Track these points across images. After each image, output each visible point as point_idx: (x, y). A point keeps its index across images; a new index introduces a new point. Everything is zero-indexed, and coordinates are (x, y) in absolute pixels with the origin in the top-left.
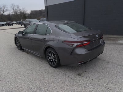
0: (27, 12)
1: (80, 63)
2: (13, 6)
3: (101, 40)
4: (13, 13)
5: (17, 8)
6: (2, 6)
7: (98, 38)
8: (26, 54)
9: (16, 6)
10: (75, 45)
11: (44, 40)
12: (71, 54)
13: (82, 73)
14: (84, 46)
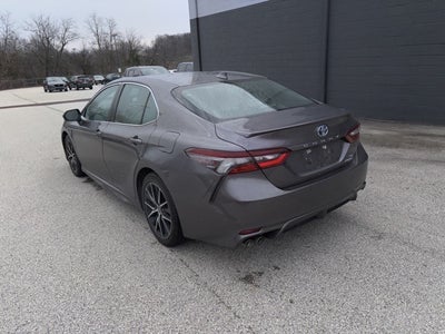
0: (142, 43)
1: (243, 237)
2: (95, 21)
3: (346, 147)
4: (97, 47)
5: (107, 30)
6: (60, 21)
7: (324, 138)
9: (105, 21)
10: (227, 164)
11: (135, 143)
12: (212, 199)
13: (261, 274)
14: (261, 168)
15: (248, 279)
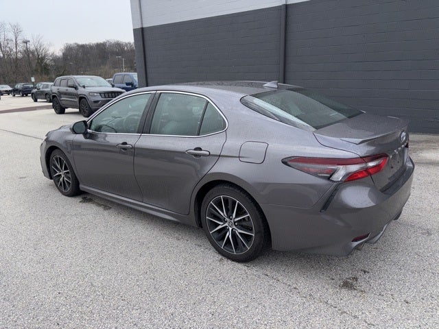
0: (50, 51)
5: (11, 36)
8: (100, 210)
9: (8, 26)
10: (342, 172)
12: (325, 207)
13: (356, 279)
14: (370, 174)
15: (347, 285)
